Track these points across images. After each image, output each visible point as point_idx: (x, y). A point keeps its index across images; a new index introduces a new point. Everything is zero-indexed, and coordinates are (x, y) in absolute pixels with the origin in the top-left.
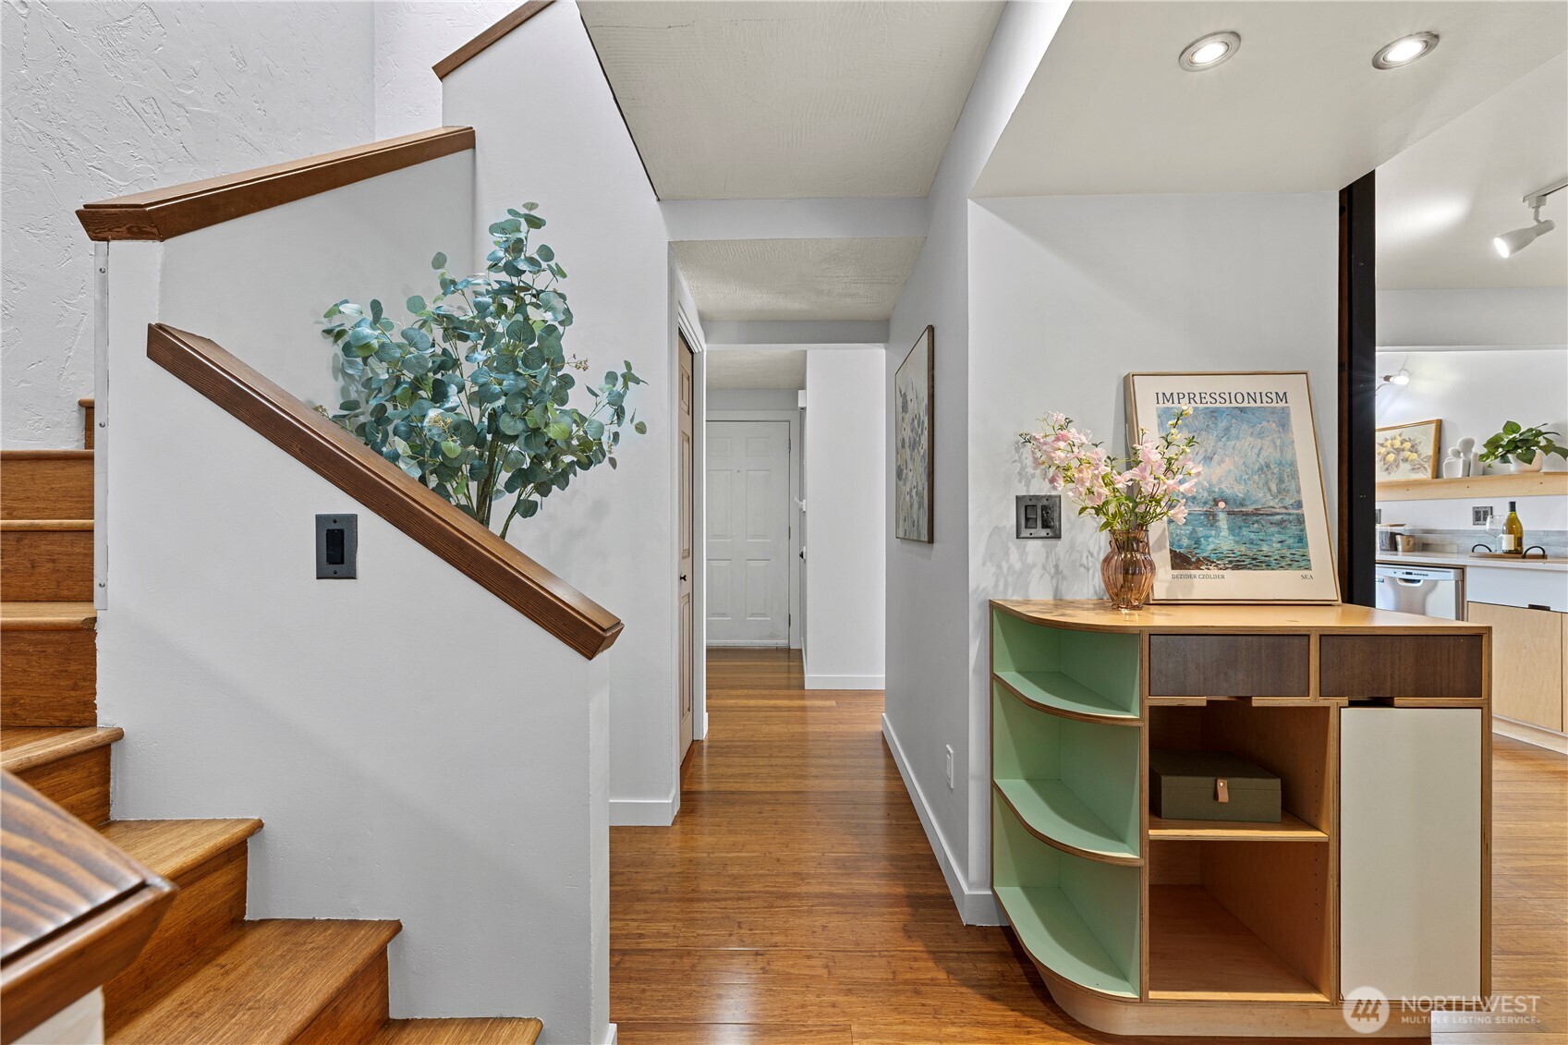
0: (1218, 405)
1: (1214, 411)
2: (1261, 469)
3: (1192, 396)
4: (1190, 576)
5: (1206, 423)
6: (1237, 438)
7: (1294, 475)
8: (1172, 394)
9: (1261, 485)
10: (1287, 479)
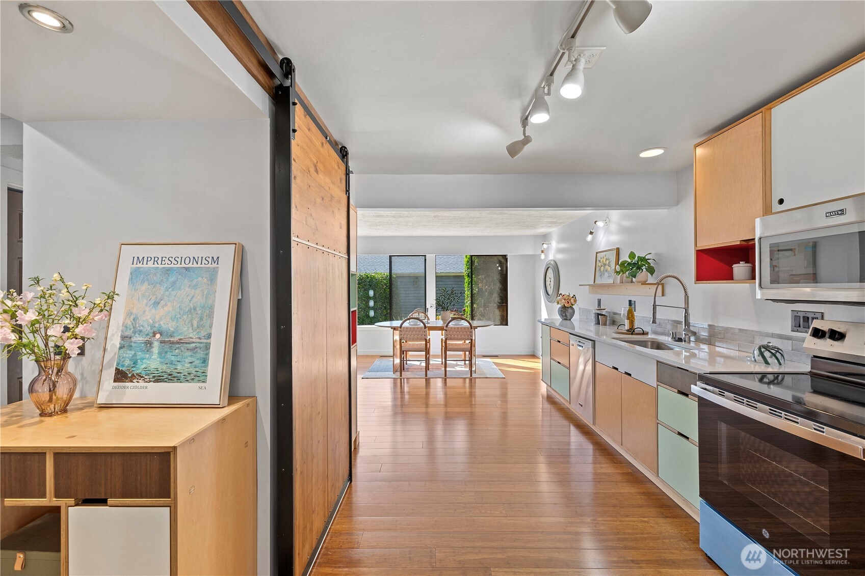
0: (172, 265)
1: (169, 270)
2: (190, 311)
3: (156, 259)
4: (124, 387)
5: (161, 278)
6: (180, 289)
7: (211, 315)
8: (143, 258)
9: (187, 322)
10: (205, 317)
